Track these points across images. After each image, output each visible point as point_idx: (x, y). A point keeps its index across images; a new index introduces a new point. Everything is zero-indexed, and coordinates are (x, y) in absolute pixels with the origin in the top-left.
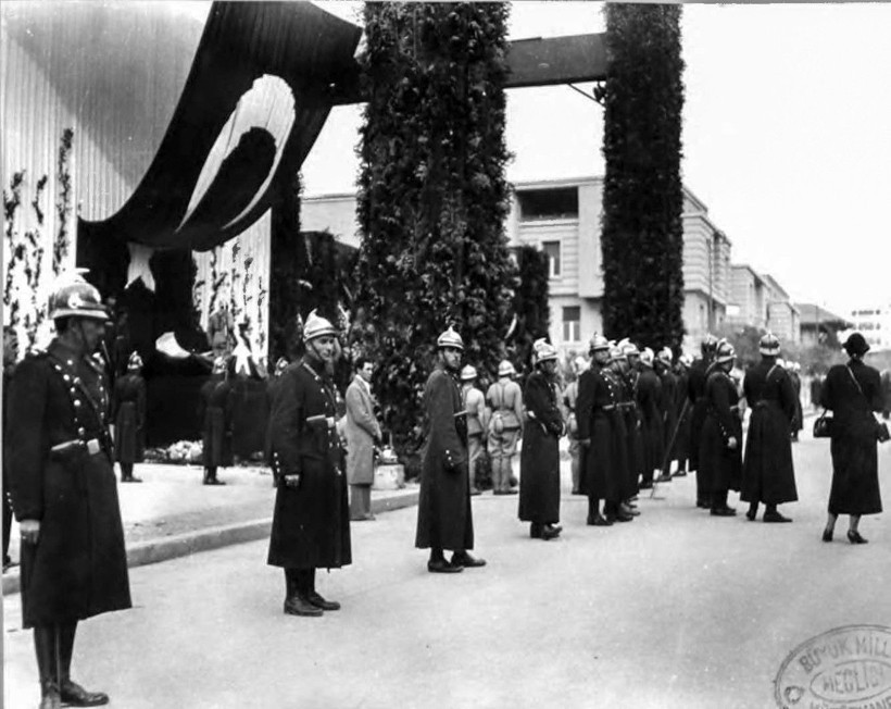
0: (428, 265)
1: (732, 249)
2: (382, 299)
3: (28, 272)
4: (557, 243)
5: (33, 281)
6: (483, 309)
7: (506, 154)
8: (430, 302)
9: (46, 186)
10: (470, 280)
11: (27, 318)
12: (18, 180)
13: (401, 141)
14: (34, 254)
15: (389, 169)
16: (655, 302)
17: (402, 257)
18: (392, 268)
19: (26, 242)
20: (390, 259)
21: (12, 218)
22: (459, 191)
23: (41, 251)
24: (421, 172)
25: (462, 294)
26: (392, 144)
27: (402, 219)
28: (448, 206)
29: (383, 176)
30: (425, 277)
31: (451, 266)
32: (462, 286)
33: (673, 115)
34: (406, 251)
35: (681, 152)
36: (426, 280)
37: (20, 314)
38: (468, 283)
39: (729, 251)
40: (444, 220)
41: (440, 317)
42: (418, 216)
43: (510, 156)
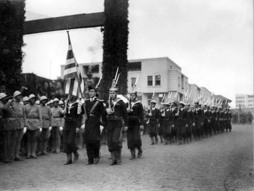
1: (188, 80)
39: (187, 80)
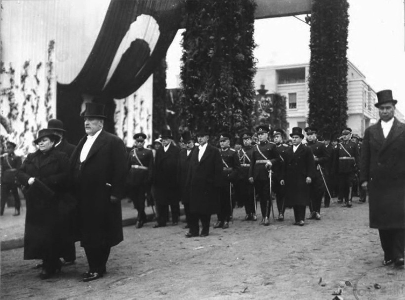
0: (215, 99)
2: (192, 115)
3: (33, 107)
4: (295, 94)
5: (35, 111)
6: (241, 119)
7: (254, 44)
8: (215, 116)
9: (41, 67)
10: (234, 105)
11: (33, 128)
12: (27, 65)
13: (201, 39)
14: (35, 98)
15: (196, 52)
16: (333, 117)
17: (202, 95)
18: (196, 100)
19: (32, 93)
20: (196, 96)
21: (24, 82)
22: (230, 62)
23: (39, 97)
24: (211, 54)
25: (230, 112)
26: (197, 40)
27: (201, 77)
28: (224, 70)
29: (193, 55)
30: (213, 104)
31: (226, 99)
32: (230, 109)
33: (343, 28)
34: (203, 92)
35: (347, 46)
36: (214, 106)
37: (29, 126)
38: (233, 107)
40: (222, 77)
41: (220, 123)
42: (210, 75)
43: (256, 45)
